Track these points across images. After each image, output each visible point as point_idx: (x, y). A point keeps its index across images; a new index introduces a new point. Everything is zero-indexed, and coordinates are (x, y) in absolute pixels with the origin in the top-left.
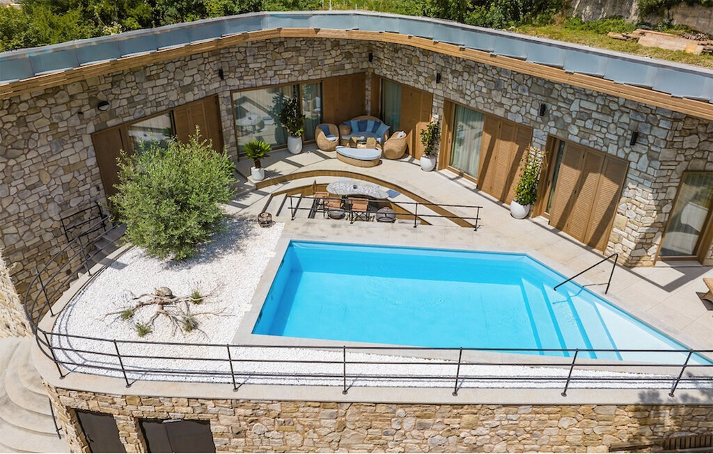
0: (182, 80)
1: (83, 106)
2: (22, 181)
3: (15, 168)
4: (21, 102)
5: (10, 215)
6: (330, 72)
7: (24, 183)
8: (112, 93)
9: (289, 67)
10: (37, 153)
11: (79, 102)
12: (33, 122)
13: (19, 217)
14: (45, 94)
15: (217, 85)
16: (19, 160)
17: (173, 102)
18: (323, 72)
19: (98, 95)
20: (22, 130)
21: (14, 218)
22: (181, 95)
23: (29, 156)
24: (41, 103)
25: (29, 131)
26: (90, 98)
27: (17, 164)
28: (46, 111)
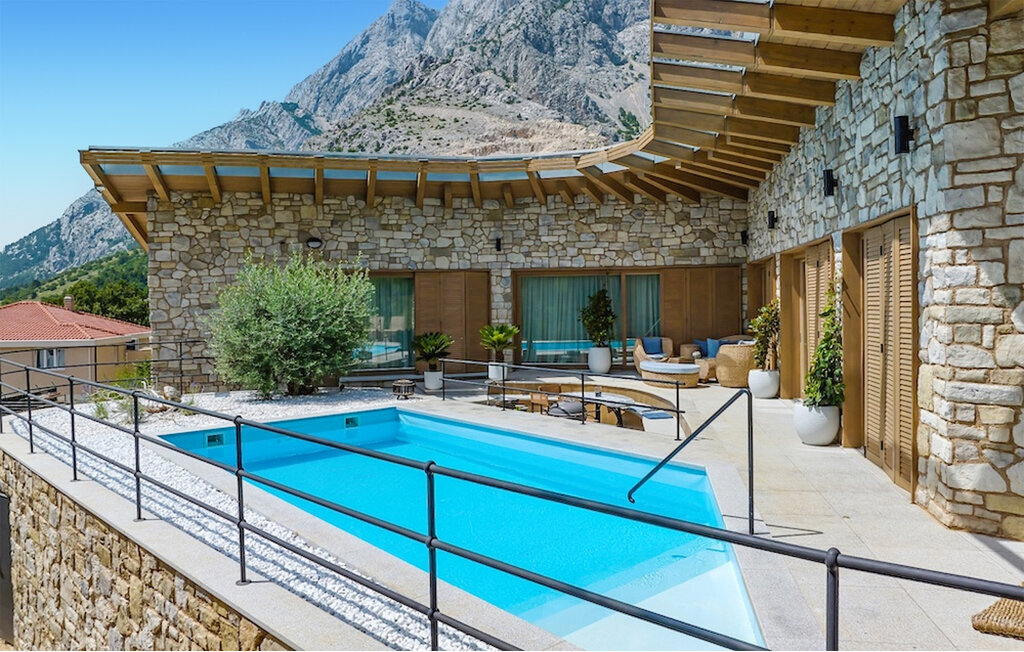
0: (435, 240)
1: (290, 237)
2: (197, 296)
3: (195, 281)
4: (221, 216)
5: (174, 328)
6: (672, 258)
7: (198, 299)
8: (330, 232)
9: (600, 245)
10: (221, 272)
11: (284, 232)
12: (228, 239)
13: (183, 334)
14: (249, 215)
15: (492, 258)
16: (201, 273)
17: (416, 263)
18: (659, 257)
19: (311, 231)
20: (213, 244)
21: (176, 333)
22: (429, 257)
23: (212, 273)
24: (242, 222)
25: (220, 247)
26: (300, 232)
27: (198, 277)
28: (244, 232)
